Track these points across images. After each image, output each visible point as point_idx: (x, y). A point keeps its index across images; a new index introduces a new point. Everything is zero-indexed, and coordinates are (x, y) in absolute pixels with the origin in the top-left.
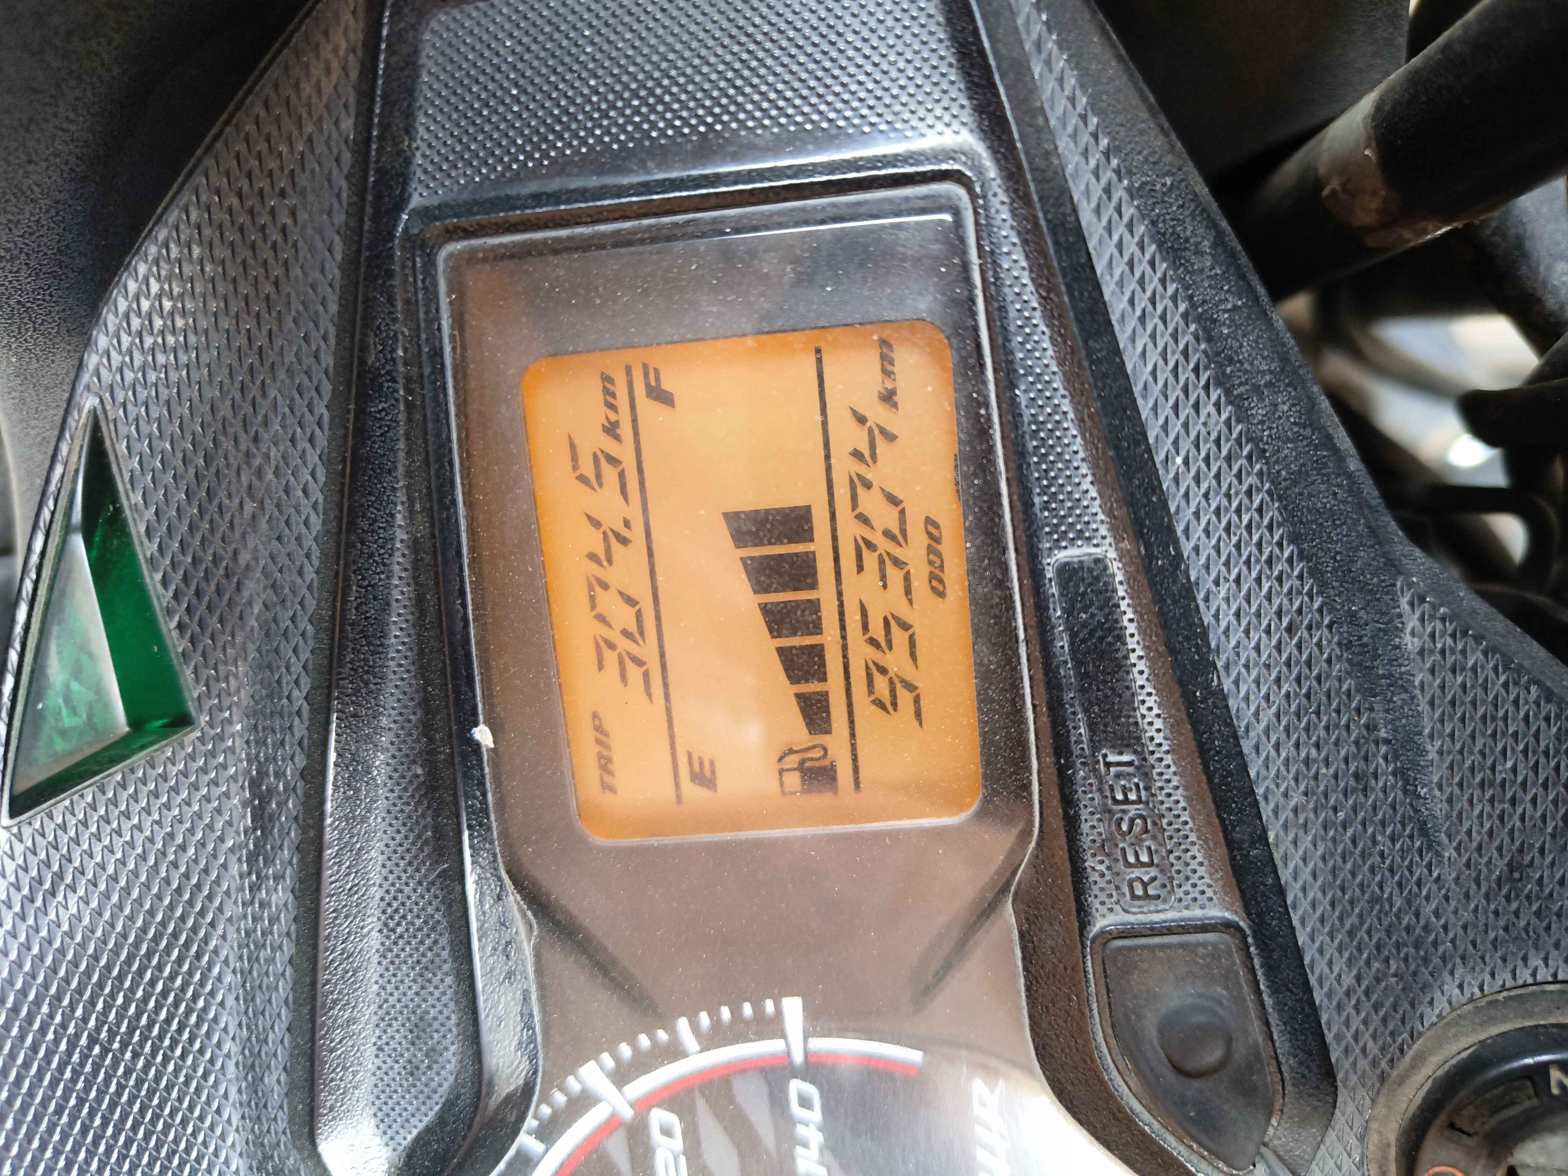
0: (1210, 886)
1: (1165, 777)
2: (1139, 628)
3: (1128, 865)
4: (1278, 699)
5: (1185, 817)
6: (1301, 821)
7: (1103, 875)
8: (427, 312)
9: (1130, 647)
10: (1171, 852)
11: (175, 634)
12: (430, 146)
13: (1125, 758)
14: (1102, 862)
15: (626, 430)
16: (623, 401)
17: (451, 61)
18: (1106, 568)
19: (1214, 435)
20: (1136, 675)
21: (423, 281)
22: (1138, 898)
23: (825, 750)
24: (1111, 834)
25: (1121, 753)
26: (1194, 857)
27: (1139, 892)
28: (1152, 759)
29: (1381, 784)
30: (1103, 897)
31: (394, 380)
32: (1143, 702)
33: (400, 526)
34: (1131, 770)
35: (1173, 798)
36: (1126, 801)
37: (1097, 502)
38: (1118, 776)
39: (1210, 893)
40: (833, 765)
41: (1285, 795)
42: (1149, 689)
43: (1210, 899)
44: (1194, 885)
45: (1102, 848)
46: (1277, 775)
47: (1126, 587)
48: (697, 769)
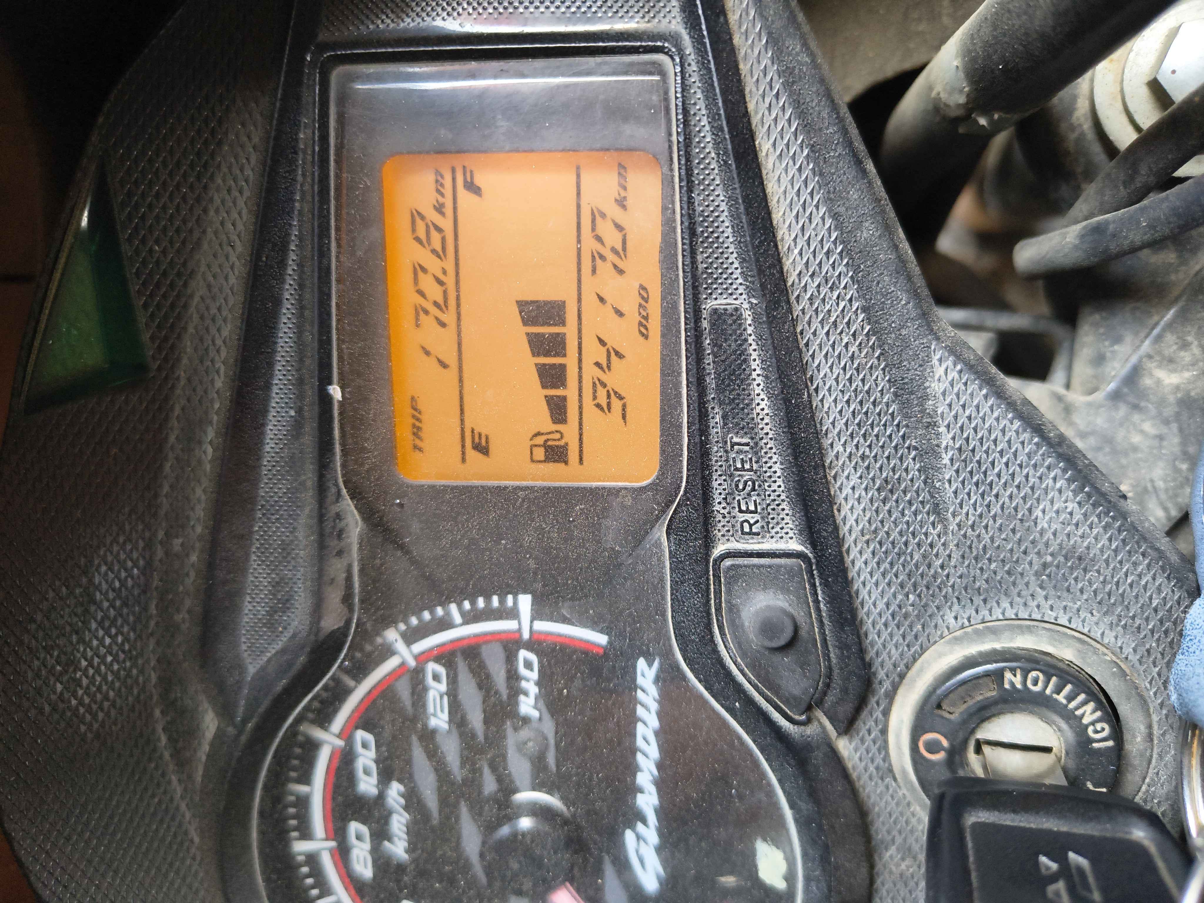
0: (791, 529)
1: (769, 455)
2: (759, 355)
4: (848, 414)
5: (780, 482)
6: (857, 496)
7: (724, 517)
9: (753, 367)
10: (769, 505)
11: (141, 309)
13: (745, 440)
14: (724, 508)
15: (449, 210)
16: (448, 190)
18: (741, 314)
19: (819, 238)
20: (755, 387)
21: (321, 89)
22: (747, 533)
23: (562, 434)
24: (732, 489)
25: (742, 437)
26: (783, 510)
27: (747, 529)
28: (761, 443)
29: (910, 476)
30: (723, 531)
33: (293, 251)
34: (747, 448)
35: (773, 469)
36: (743, 469)
37: (739, 271)
38: (739, 452)
39: (791, 534)
40: (567, 444)
41: (848, 478)
42: (763, 396)
43: (791, 538)
44: (782, 528)
45: (725, 499)
46: (843, 465)
47: (752, 328)
48: (477, 440)
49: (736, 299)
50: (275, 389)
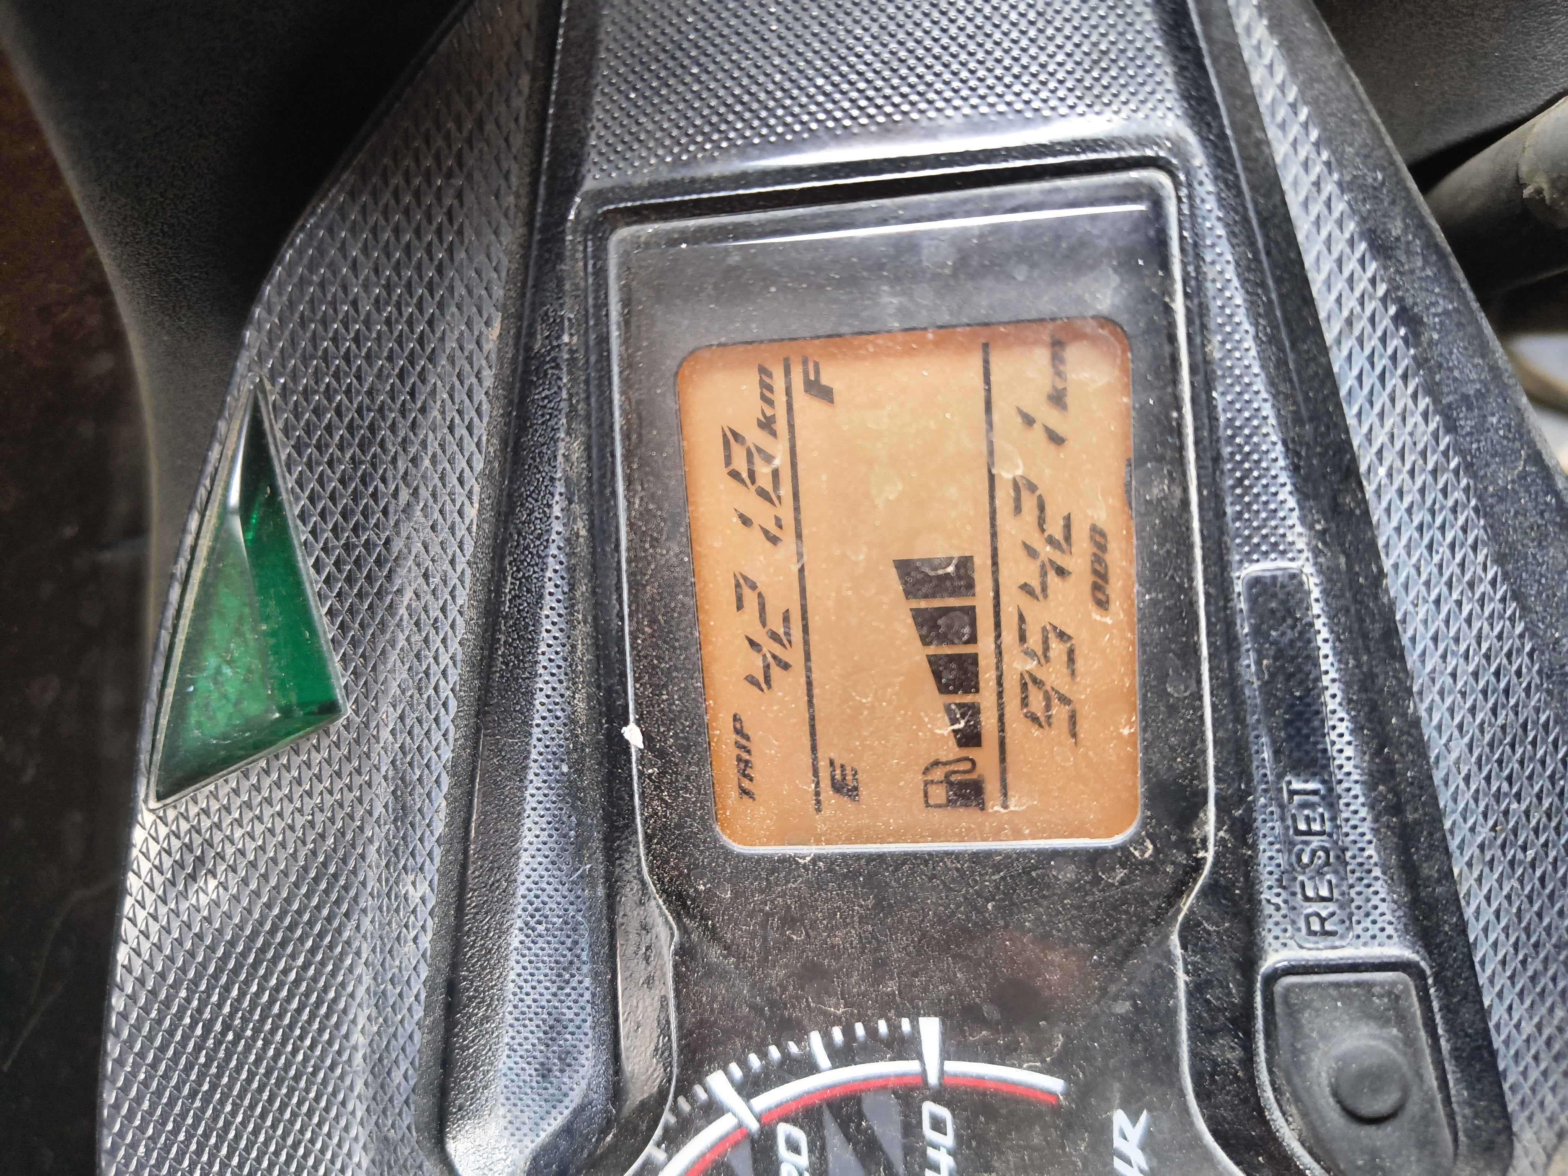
0: (1390, 923)
1: (1352, 808)
2: (1334, 648)
3: (1307, 899)
4: (1472, 729)
5: (1370, 851)
6: (1488, 858)
7: (1278, 908)
8: (596, 298)
9: (1323, 668)
10: (1351, 886)
11: (326, 620)
12: (606, 127)
13: (1311, 786)
14: (1278, 895)
15: (781, 426)
16: (779, 394)
17: (631, 38)
18: (1301, 584)
19: (1420, 446)
20: (1328, 699)
21: (594, 265)
22: (1315, 933)
23: (973, 762)
24: (1291, 865)
25: (1306, 781)
26: (1376, 893)
27: (1316, 927)
28: (1339, 789)
30: (1277, 931)
31: (558, 367)
32: (1334, 728)
33: (557, 518)
34: (1315, 799)
35: (1359, 830)
36: (1309, 833)
37: (1296, 513)
38: (1303, 805)
39: (1390, 930)
40: (981, 778)
41: (1472, 829)
42: (1341, 714)
43: (1390, 937)
44: (1374, 922)
45: (1280, 880)
46: (1465, 809)
47: (1321, 604)
48: (838, 776)
49: (1293, 559)
50: (536, 732)
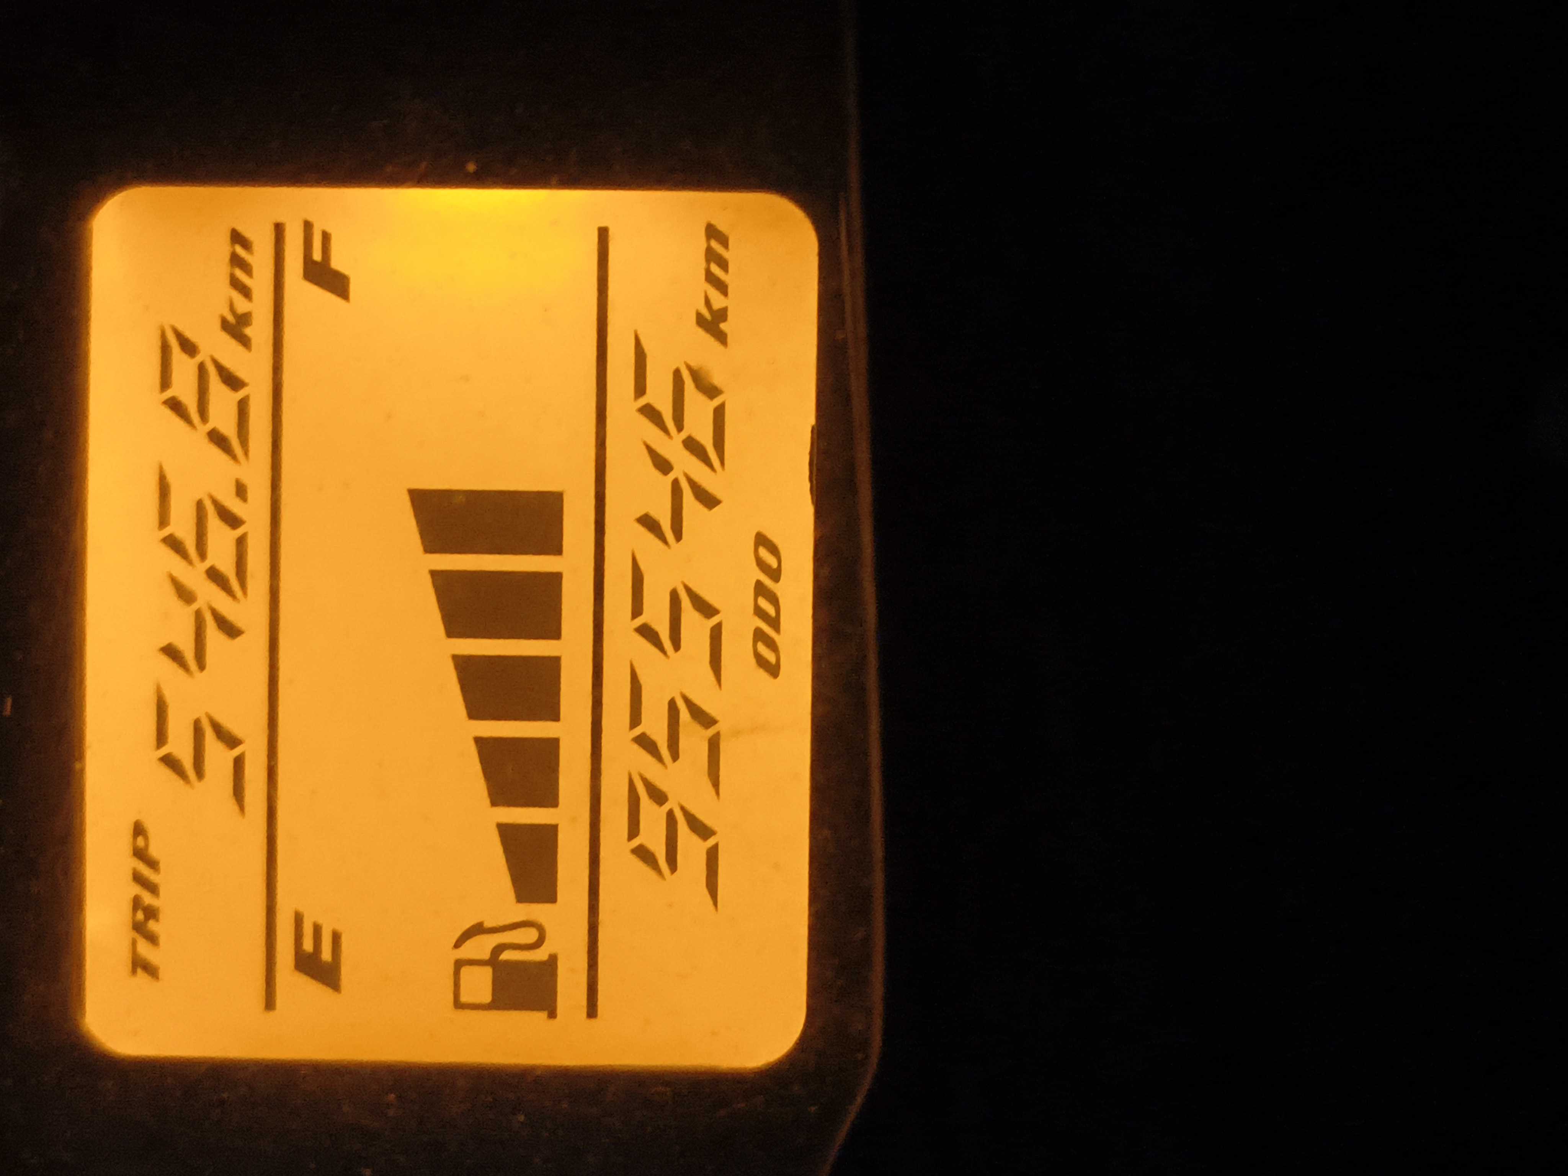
15: (260, 333)
16: (262, 281)
23: (542, 932)
40: (553, 960)
48: (308, 945)
